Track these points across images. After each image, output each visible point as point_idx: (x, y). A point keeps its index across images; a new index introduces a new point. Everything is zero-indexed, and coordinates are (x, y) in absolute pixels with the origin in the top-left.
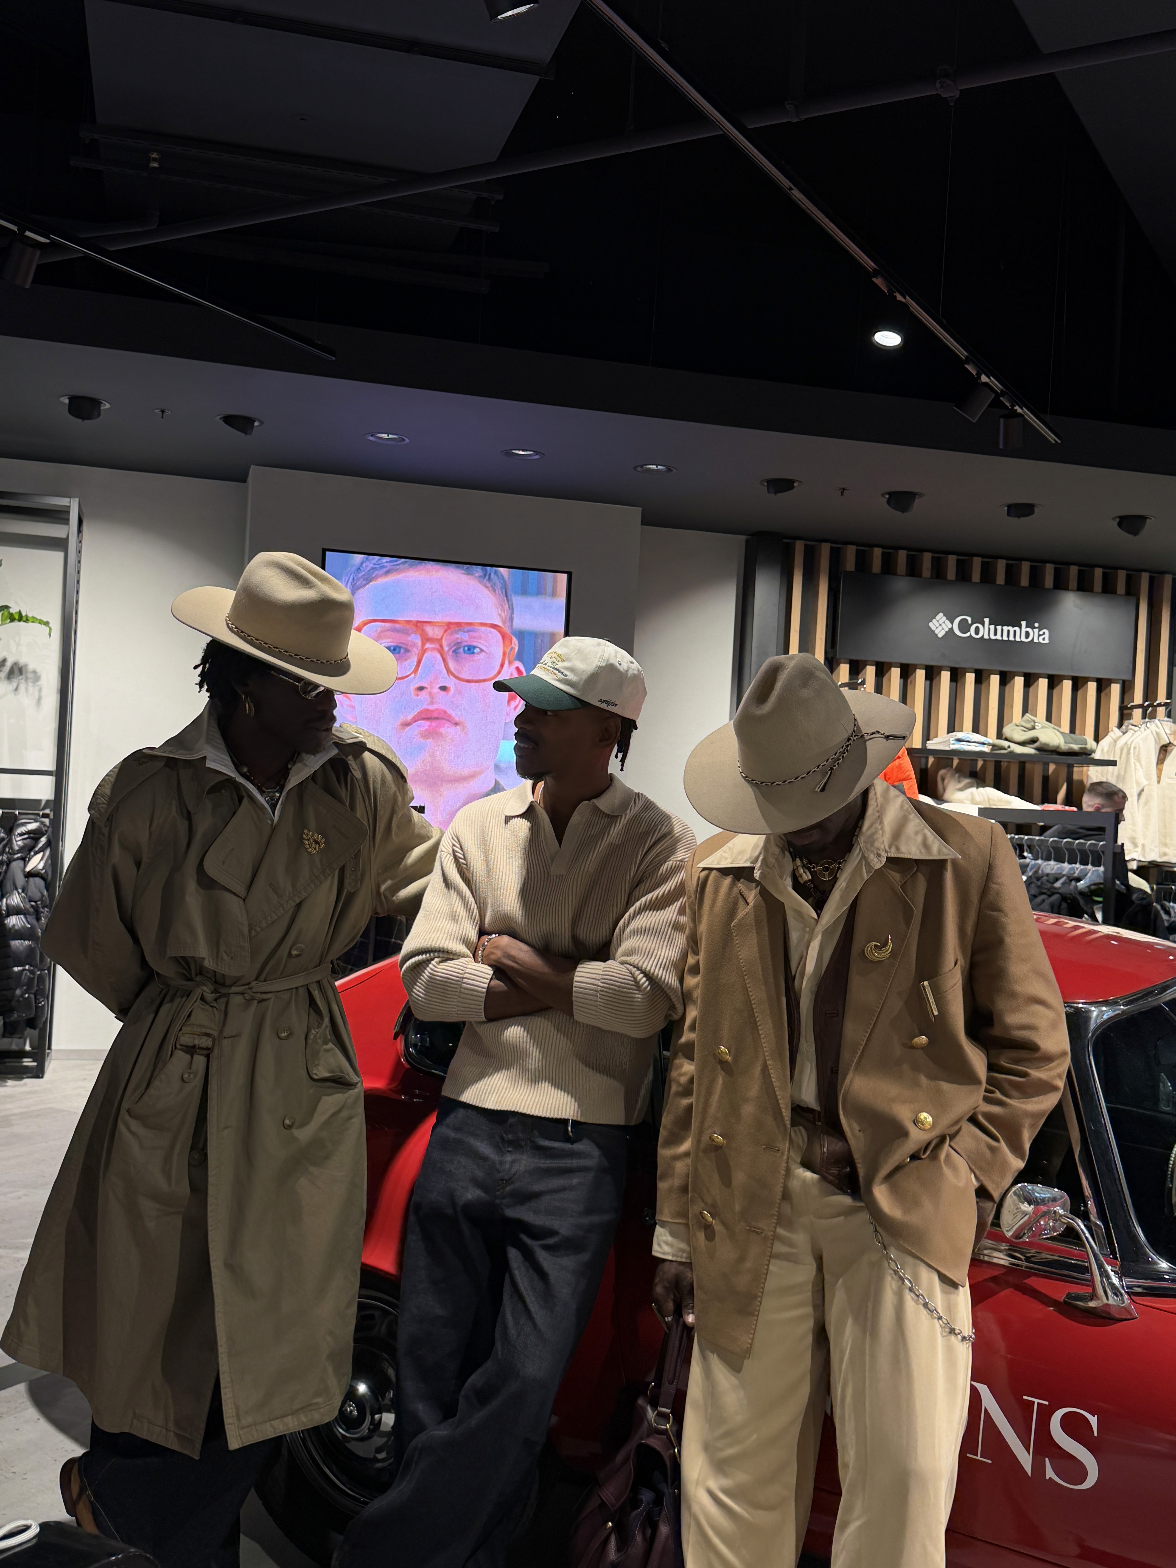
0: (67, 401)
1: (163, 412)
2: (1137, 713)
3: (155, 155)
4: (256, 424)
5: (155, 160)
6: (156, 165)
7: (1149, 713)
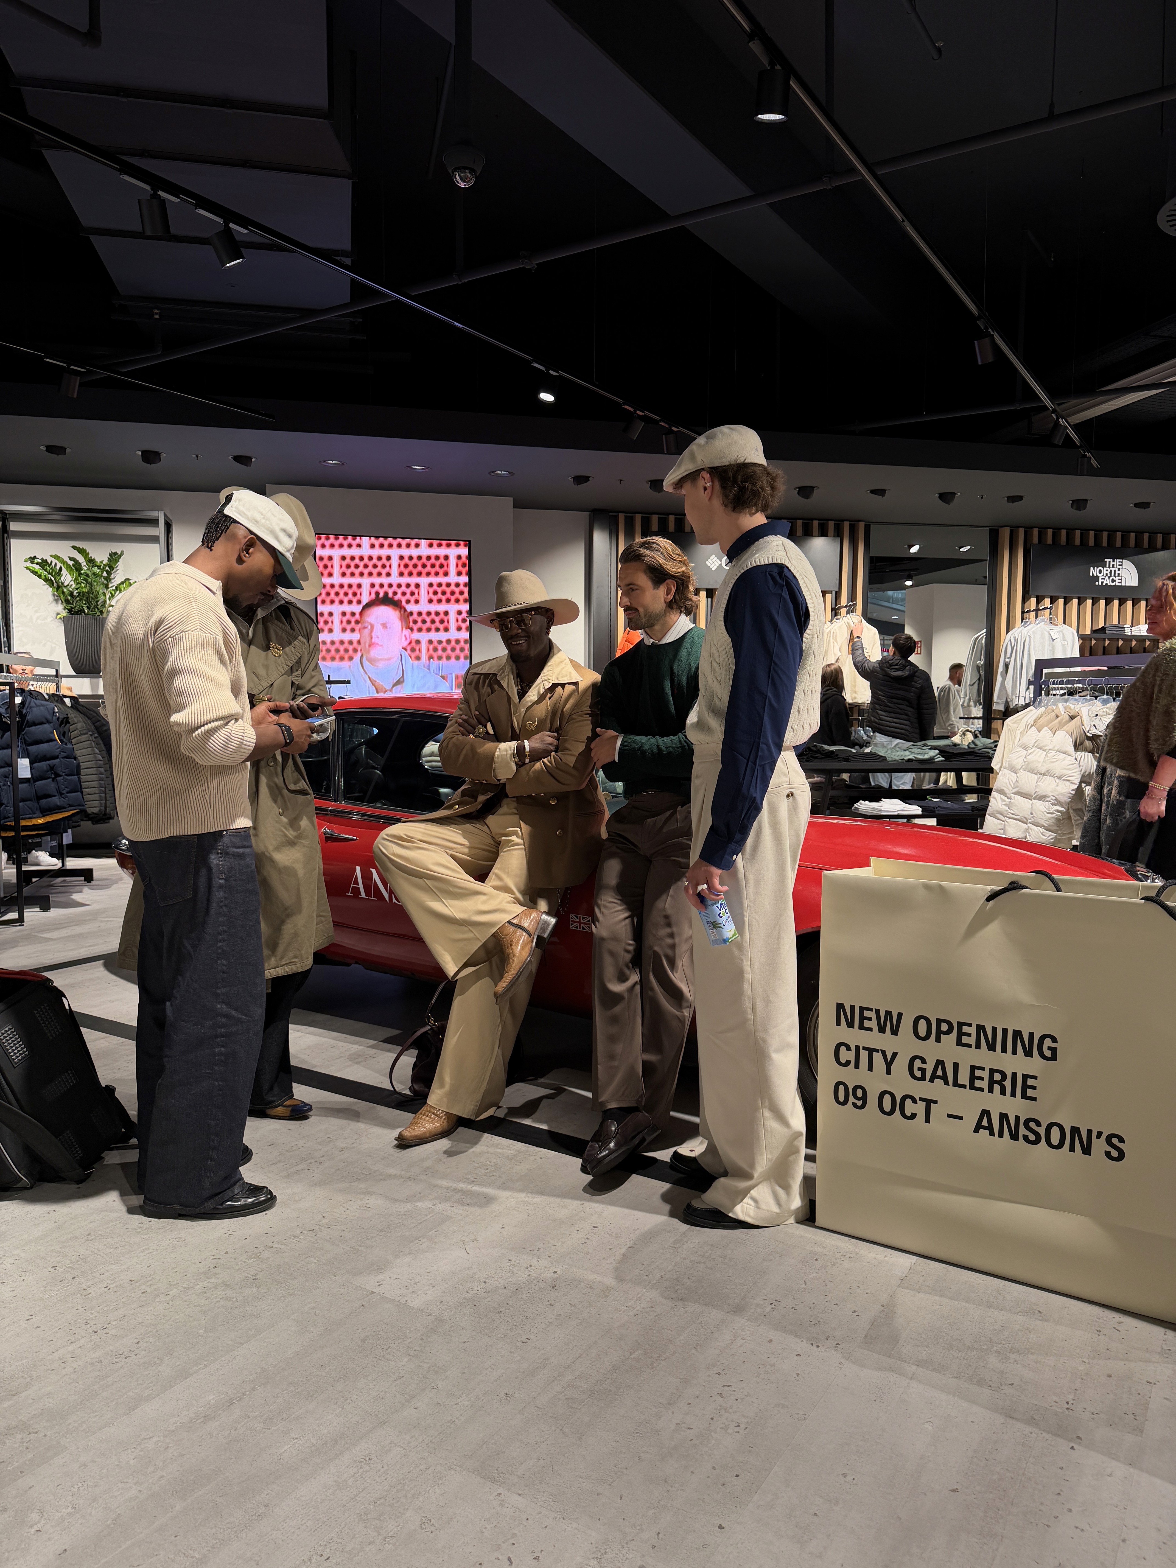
0: (140, 453)
1: (197, 456)
2: (843, 611)
3: (156, 311)
4: (253, 460)
5: (157, 314)
6: (157, 317)
7: (851, 610)
